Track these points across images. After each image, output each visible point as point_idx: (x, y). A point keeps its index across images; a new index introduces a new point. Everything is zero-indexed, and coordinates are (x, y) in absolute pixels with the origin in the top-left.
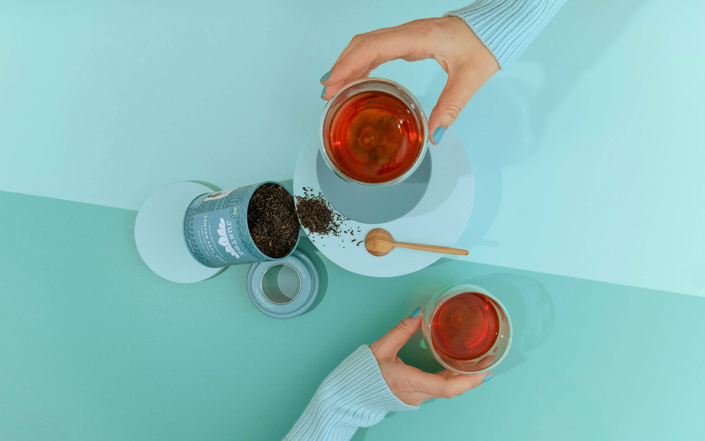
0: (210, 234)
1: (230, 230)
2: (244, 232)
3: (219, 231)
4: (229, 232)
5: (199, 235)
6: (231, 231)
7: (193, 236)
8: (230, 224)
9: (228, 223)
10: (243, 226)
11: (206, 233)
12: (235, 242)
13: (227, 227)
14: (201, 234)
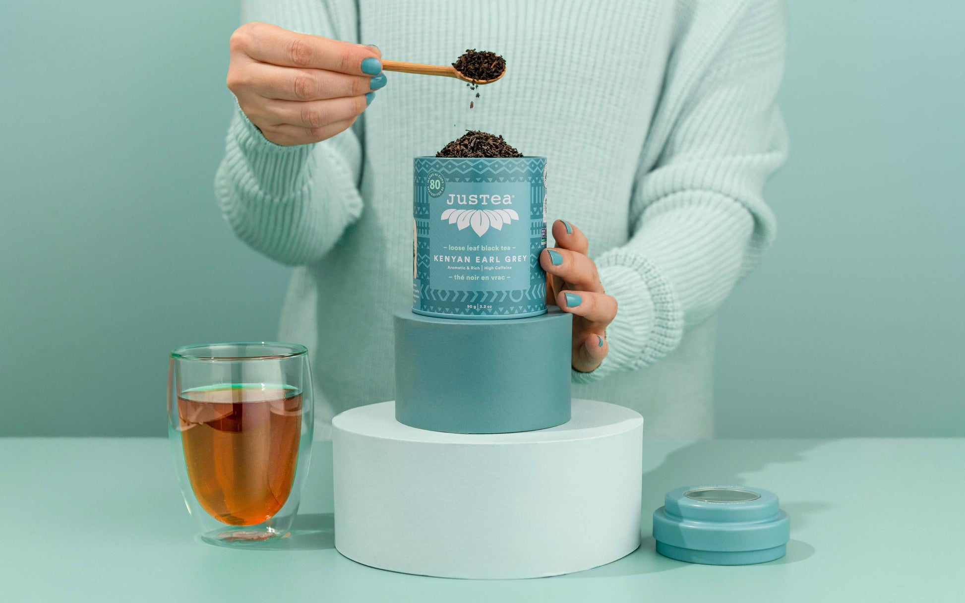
0: (463, 248)
1: (462, 200)
2: (468, 166)
3: (462, 226)
4: (465, 203)
5: (463, 278)
6: (464, 196)
7: (461, 294)
8: (452, 196)
9: (450, 202)
10: (458, 167)
11: (460, 259)
12: (484, 196)
13: (456, 206)
14: (461, 273)
